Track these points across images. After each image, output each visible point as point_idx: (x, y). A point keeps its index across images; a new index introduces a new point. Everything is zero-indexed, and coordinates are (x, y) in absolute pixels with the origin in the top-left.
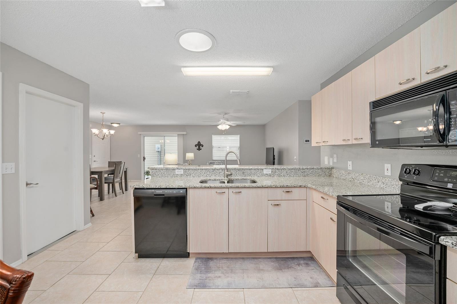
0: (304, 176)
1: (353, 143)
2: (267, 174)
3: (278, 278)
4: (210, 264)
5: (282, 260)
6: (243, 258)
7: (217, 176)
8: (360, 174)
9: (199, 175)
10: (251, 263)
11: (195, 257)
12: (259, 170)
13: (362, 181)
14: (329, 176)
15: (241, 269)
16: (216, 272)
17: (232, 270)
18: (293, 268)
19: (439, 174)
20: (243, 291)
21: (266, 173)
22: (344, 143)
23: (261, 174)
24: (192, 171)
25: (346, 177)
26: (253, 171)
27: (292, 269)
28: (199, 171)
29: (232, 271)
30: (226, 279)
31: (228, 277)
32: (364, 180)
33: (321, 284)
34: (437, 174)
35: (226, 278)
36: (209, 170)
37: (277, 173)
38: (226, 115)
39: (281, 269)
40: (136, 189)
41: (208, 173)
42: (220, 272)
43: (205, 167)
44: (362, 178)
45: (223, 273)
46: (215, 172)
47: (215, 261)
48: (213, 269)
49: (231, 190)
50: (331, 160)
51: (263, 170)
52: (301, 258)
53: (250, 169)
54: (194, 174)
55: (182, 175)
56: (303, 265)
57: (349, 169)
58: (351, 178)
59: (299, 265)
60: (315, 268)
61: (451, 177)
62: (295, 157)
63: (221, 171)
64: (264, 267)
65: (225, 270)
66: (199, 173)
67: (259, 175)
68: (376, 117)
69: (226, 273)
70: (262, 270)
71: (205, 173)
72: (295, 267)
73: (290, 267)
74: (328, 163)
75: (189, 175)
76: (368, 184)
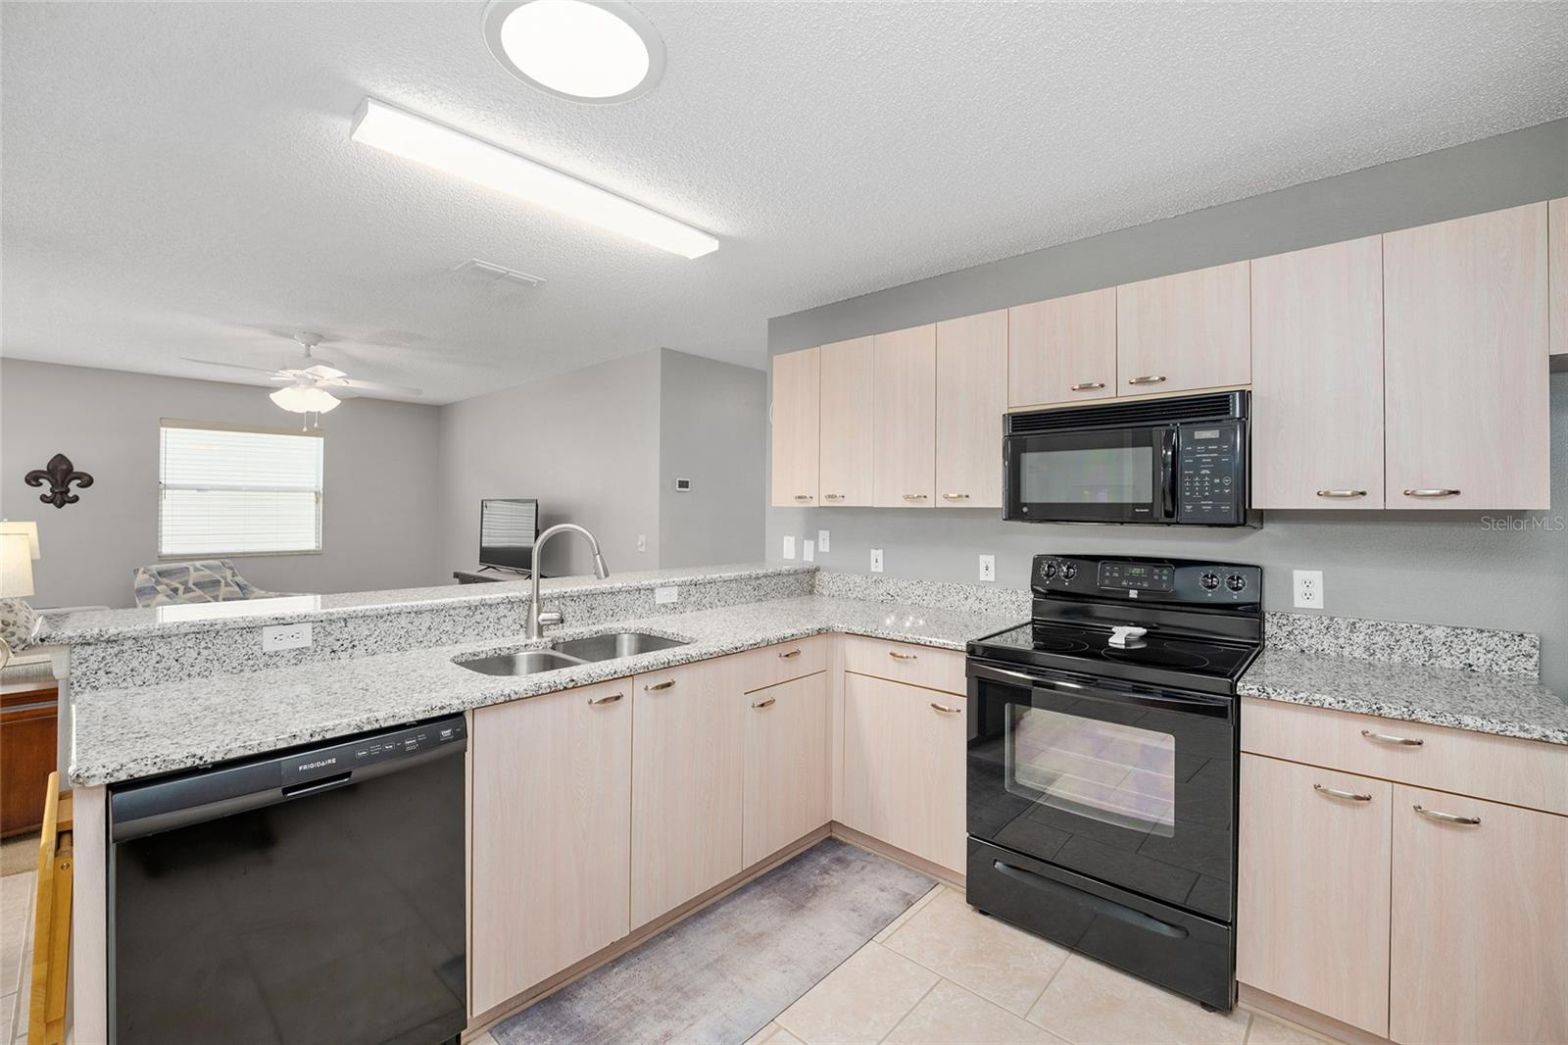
0: (760, 600)
1: (937, 506)
2: (664, 606)
3: (821, 934)
4: (582, 1017)
5: (778, 880)
6: (667, 931)
7: (487, 634)
8: (914, 583)
9: (403, 640)
10: (709, 933)
11: (482, 1030)
12: (642, 592)
13: (919, 599)
14: (811, 592)
15: (702, 970)
16: (637, 1030)
17: (679, 989)
18: (822, 886)
19: (1111, 573)
20: (780, 1028)
21: (661, 602)
22: (908, 504)
23: (647, 608)
24: (364, 627)
25: (868, 591)
26: (622, 600)
27: (824, 890)
28: (403, 621)
29: (687, 993)
30: (693, 1028)
31: (692, 1017)
32: (925, 598)
33: (913, 893)
34: (1108, 574)
35: (691, 1025)
36: (452, 612)
37: (693, 599)
38: (319, 344)
39: (803, 906)
40: (113, 788)
41: (448, 626)
42: (651, 1019)
43: (435, 601)
44: (920, 592)
45: (665, 1017)
46: (478, 617)
47: (585, 993)
48: (615, 1024)
49: (640, 683)
50: (809, 545)
51: (652, 590)
52: (811, 850)
53: (612, 593)
54: (372, 640)
55: (301, 651)
56: (834, 867)
57: (873, 570)
58: (885, 594)
59: (825, 871)
60: (865, 863)
61: (1131, 578)
62: (642, 538)
63: (506, 611)
64: (758, 923)
65: (657, 1002)
66: (402, 632)
67: (643, 611)
68: (1025, 452)
69: (671, 1009)
70: (761, 935)
71: (430, 629)
72: (825, 882)
73: (816, 888)
74: (796, 556)
75: (346, 650)
76: (938, 604)
